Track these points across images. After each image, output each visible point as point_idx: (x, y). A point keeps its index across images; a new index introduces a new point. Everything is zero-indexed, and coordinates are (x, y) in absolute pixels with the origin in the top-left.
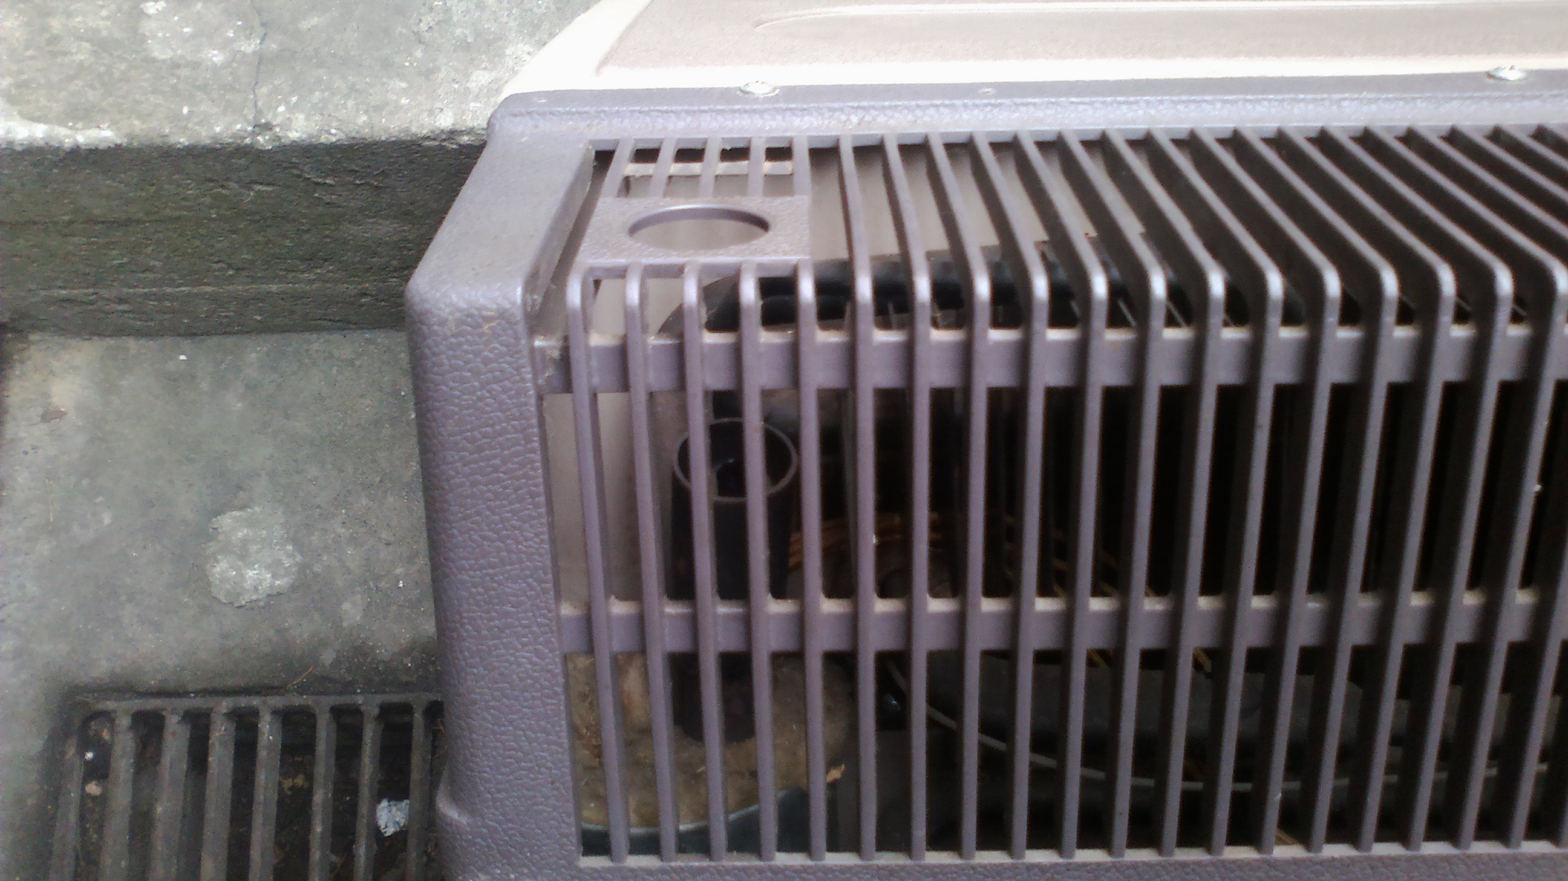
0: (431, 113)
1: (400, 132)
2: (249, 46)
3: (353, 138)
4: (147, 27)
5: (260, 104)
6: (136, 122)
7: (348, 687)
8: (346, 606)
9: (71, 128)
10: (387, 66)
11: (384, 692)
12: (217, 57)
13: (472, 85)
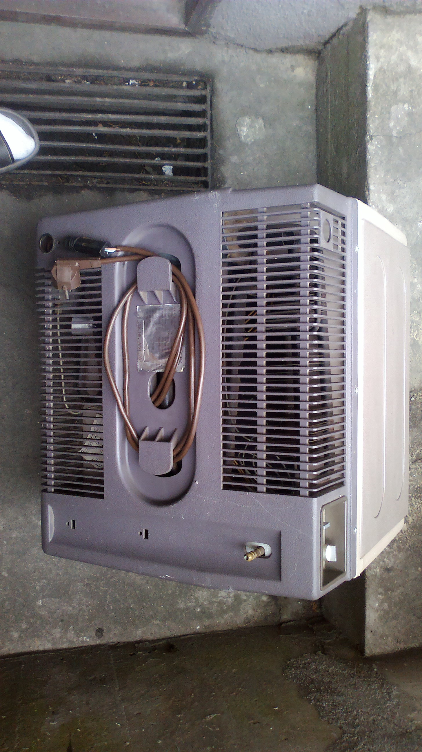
0: (374, 183)
1: (369, 175)
2: (394, 133)
3: (368, 162)
4: (401, 105)
5: (378, 137)
6: (373, 103)
7: (212, 158)
8: (236, 157)
9: (372, 85)
10: (388, 171)
11: (211, 168)
12: (392, 124)
13: (382, 195)
